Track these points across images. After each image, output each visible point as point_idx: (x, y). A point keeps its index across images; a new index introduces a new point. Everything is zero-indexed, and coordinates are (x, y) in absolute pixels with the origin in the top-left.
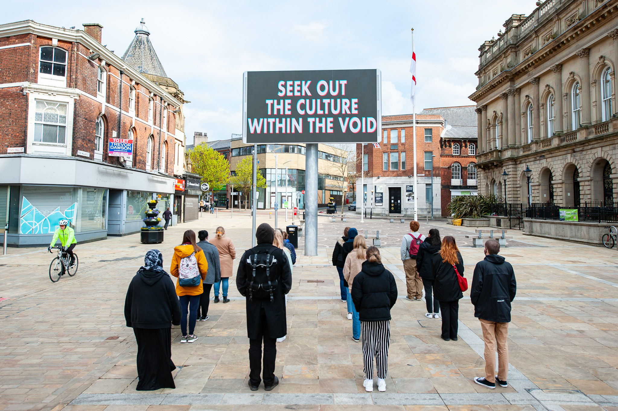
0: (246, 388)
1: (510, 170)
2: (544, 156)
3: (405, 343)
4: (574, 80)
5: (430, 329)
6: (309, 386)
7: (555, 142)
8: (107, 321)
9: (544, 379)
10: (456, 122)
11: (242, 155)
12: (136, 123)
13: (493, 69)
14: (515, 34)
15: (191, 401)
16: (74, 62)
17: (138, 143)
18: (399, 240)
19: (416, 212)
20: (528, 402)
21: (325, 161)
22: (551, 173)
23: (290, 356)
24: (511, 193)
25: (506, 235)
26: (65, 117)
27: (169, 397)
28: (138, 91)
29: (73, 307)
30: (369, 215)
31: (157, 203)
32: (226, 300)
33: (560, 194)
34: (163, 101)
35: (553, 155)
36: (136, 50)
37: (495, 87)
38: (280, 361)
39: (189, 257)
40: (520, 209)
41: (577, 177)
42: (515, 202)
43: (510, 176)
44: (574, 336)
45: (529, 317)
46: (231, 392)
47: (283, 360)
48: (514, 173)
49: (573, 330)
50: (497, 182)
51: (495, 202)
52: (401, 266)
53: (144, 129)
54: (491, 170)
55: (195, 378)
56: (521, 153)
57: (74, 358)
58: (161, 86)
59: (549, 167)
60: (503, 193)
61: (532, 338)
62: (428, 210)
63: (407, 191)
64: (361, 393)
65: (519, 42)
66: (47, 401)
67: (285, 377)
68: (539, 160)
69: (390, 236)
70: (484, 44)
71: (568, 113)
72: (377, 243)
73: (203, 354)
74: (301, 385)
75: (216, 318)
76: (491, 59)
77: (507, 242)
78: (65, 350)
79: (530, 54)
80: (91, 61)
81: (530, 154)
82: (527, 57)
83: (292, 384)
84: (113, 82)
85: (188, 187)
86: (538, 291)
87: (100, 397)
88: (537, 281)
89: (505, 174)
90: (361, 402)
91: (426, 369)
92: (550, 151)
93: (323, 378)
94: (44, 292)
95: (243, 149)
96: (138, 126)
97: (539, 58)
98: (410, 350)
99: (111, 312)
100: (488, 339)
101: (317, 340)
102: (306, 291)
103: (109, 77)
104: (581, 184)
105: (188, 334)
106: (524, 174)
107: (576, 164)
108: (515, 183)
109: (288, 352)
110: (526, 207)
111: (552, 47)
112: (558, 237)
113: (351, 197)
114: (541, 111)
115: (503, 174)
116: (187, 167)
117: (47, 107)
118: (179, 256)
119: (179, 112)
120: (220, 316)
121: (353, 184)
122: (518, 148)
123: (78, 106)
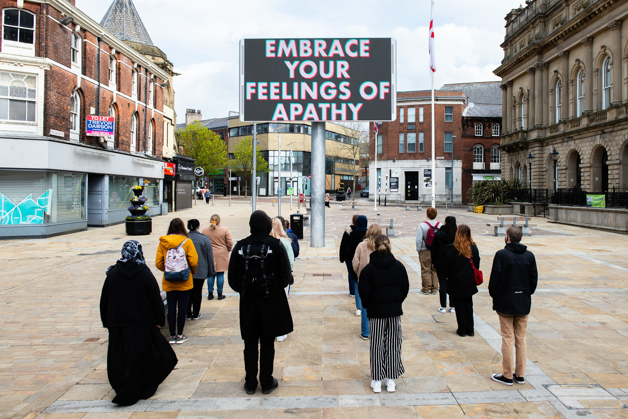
0: (241, 391)
1: (536, 152)
2: (572, 137)
3: (417, 340)
4: (605, 55)
5: (445, 325)
6: (311, 388)
7: (584, 123)
8: (86, 321)
9: (563, 374)
10: (479, 100)
11: (242, 135)
12: (117, 98)
13: (520, 40)
14: (545, 2)
15: (180, 407)
16: (43, 27)
17: (121, 121)
18: (415, 229)
19: (434, 199)
20: (545, 399)
21: (334, 142)
22: (579, 156)
23: (291, 356)
24: (536, 177)
25: (530, 223)
26: (34, 91)
27: (156, 403)
28: (119, 61)
29: (48, 306)
30: (383, 202)
31: (143, 189)
32: (221, 297)
33: (588, 178)
34: (148, 73)
35: (582, 136)
36: (117, 14)
37: (521, 61)
38: (280, 362)
39: (176, 248)
40: (545, 195)
41: (606, 161)
42: (541, 188)
43: (536, 159)
44: (596, 329)
45: (550, 309)
46: (225, 396)
47: (283, 361)
48: (540, 156)
49: (595, 322)
50: (522, 166)
51: (519, 187)
52: (416, 257)
53: (127, 106)
54: (515, 153)
55: (185, 382)
56: (548, 134)
57: (48, 362)
58: (146, 56)
59: (577, 149)
60: (528, 178)
61: (552, 332)
62: (448, 196)
63: (425, 176)
64: (368, 394)
65: (548, 11)
66: (19, 408)
67: (285, 379)
68: (567, 141)
69: (406, 225)
70: (511, 12)
71: (599, 91)
72: (390, 232)
73: (195, 355)
74: (303, 387)
75: (209, 316)
76: (518, 29)
77: (531, 230)
78: (39, 353)
79: (560, 25)
80: (64, 26)
81: (558, 135)
82: (556, 28)
83: (293, 386)
84: (90, 50)
85: (180, 171)
86: (561, 282)
87: (78, 404)
88: (560, 272)
89: (531, 157)
90: (367, 404)
91: (440, 367)
92: (579, 132)
93: (327, 379)
94: (16, 289)
95: (242, 129)
96: (120, 101)
97: (569, 29)
98: (423, 348)
99: (91, 311)
100: (506, 334)
101: (321, 339)
102: (311, 286)
103: (84, 45)
104: (609, 168)
105: (177, 334)
106: (551, 157)
107: (605, 147)
108: (541, 166)
109: (290, 352)
110: (552, 192)
111: (583, 17)
112: (584, 225)
113: (364, 182)
114: (571, 88)
115: (528, 157)
116: (178, 149)
117: (14, 79)
118: (165, 247)
119: (168, 86)
120: (214, 314)
121: (366, 168)
122: (545, 128)
123: (49, 78)
